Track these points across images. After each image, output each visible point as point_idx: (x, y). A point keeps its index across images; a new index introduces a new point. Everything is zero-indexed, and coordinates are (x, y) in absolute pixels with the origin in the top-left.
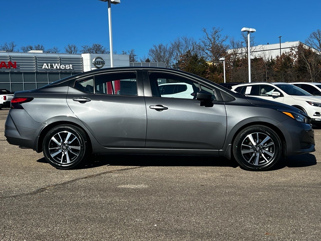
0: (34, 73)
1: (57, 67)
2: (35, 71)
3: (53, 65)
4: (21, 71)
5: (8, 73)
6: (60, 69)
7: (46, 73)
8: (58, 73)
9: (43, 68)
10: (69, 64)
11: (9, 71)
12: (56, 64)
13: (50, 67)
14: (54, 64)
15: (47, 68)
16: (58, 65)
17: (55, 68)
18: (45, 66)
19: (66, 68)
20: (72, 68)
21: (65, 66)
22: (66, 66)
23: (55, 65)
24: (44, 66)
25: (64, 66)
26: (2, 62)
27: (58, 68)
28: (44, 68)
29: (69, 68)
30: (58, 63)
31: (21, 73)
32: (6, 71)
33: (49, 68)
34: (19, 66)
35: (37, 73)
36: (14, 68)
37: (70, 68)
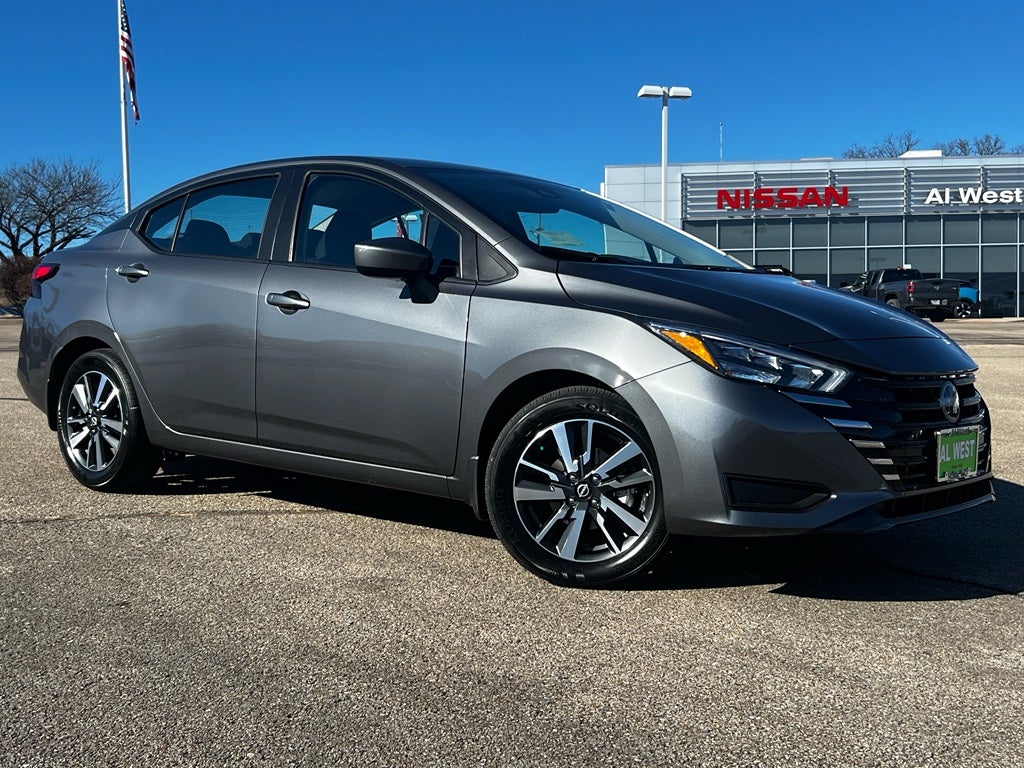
0: (899, 219)
1: (971, 198)
2: (902, 214)
3: (959, 193)
4: (860, 214)
5: (823, 221)
6: (981, 203)
7: (937, 218)
8: (975, 217)
9: (928, 202)
10: (1013, 186)
11: (825, 215)
12: (971, 191)
13: (951, 200)
14: (961, 190)
15: (941, 202)
16: (976, 192)
17: (965, 200)
18: (934, 196)
19: (1002, 200)
20: (1021, 201)
21: (999, 193)
22: (1002, 194)
23: (965, 193)
24: (931, 195)
25: (995, 195)
26: (809, 190)
27: (976, 200)
28: (931, 203)
29: (1011, 199)
30: (975, 187)
31: (862, 219)
32: (817, 216)
33: (947, 201)
34: (855, 198)
35: (909, 218)
36: (841, 204)
37: (1015, 199)
